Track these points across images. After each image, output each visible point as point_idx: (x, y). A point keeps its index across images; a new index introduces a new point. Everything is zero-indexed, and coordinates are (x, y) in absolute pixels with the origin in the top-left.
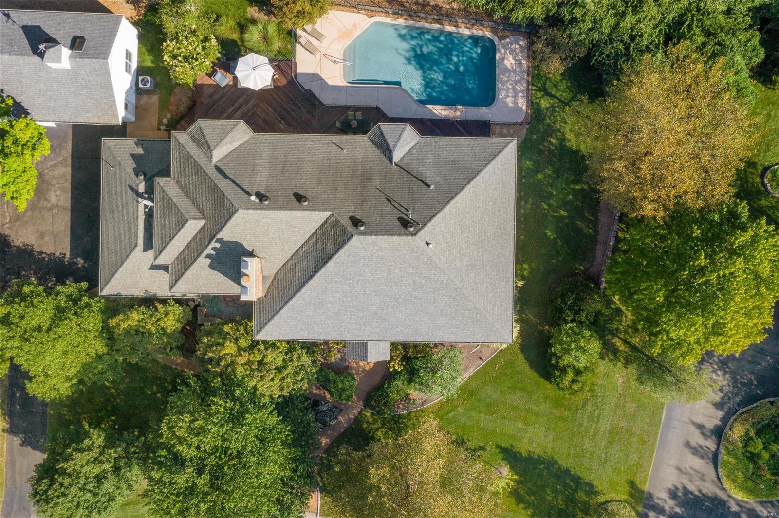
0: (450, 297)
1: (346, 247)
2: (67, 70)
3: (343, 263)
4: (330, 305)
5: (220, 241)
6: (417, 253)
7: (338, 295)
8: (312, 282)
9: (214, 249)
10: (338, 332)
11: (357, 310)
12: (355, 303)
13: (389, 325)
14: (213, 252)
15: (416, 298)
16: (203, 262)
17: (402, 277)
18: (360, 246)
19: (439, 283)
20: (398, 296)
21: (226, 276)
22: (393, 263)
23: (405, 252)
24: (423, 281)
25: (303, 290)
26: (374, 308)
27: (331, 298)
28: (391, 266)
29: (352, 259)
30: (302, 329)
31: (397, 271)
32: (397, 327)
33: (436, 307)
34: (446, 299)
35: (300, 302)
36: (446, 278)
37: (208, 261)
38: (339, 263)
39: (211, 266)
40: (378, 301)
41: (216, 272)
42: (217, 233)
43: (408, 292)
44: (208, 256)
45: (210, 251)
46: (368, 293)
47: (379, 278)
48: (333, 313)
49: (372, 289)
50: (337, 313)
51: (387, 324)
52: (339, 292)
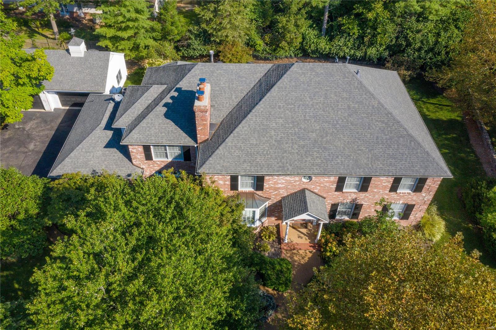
0: (383, 122)
1: (288, 73)
2: (81, 58)
3: (286, 88)
4: (273, 133)
5: (179, 90)
6: (348, 78)
7: (281, 121)
8: (258, 107)
9: (172, 98)
10: (280, 164)
11: (299, 138)
12: (296, 129)
13: (329, 155)
14: (170, 101)
15: (352, 124)
16: (161, 110)
17: (338, 102)
18: (300, 71)
19: (370, 108)
20: (335, 122)
21: (177, 124)
22: (328, 88)
23: (338, 77)
25: (249, 116)
26: (314, 135)
27: (274, 125)
28: (327, 90)
29: (294, 84)
30: (245, 161)
31: (332, 96)
32: (337, 157)
33: (371, 134)
34: (380, 124)
35: (245, 129)
36: (377, 102)
37: (165, 109)
38: (282, 87)
39: (167, 115)
40: (318, 128)
41: (169, 121)
42: (178, 83)
43: (345, 117)
44: (166, 105)
45: (168, 100)
46: (308, 118)
47: (317, 104)
48: (276, 141)
49: (311, 114)
50: (279, 141)
51: (327, 153)
52: (282, 118)
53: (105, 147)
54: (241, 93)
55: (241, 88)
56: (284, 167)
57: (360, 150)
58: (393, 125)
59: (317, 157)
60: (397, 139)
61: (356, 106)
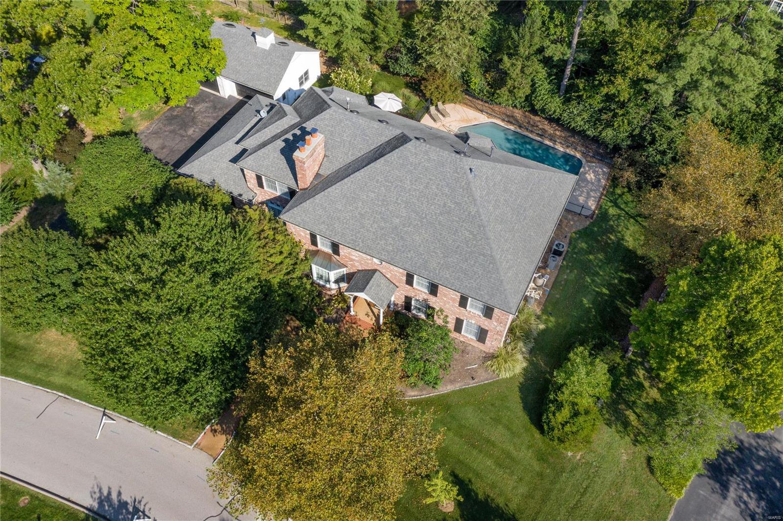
0: (471, 233)
1: (401, 148)
2: (265, 50)
3: (392, 163)
4: (360, 204)
5: (303, 129)
6: (458, 173)
7: (373, 195)
8: (358, 173)
9: (294, 134)
10: (354, 237)
11: (382, 218)
12: (383, 209)
13: (402, 246)
14: (291, 138)
15: (439, 224)
16: (280, 144)
17: (436, 195)
18: (414, 151)
19: (466, 213)
20: (424, 216)
21: (288, 164)
22: (433, 178)
23: (449, 170)
24: (453, 206)
25: (346, 179)
26: (398, 221)
27: (365, 197)
29: (401, 162)
30: (324, 222)
31: (434, 187)
32: (409, 251)
33: (454, 241)
34: (467, 234)
35: (337, 191)
36: (476, 210)
37: (283, 144)
38: (388, 162)
39: (283, 151)
40: (404, 215)
41: (283, 157)
42: (305, 122)
43: (436, 213)
44: (286, 141)
45: (289, 136)
46: (399, 202)
53: (230, 161)
54: (359, 152)
55: (361, 146)
60: (477, 255)
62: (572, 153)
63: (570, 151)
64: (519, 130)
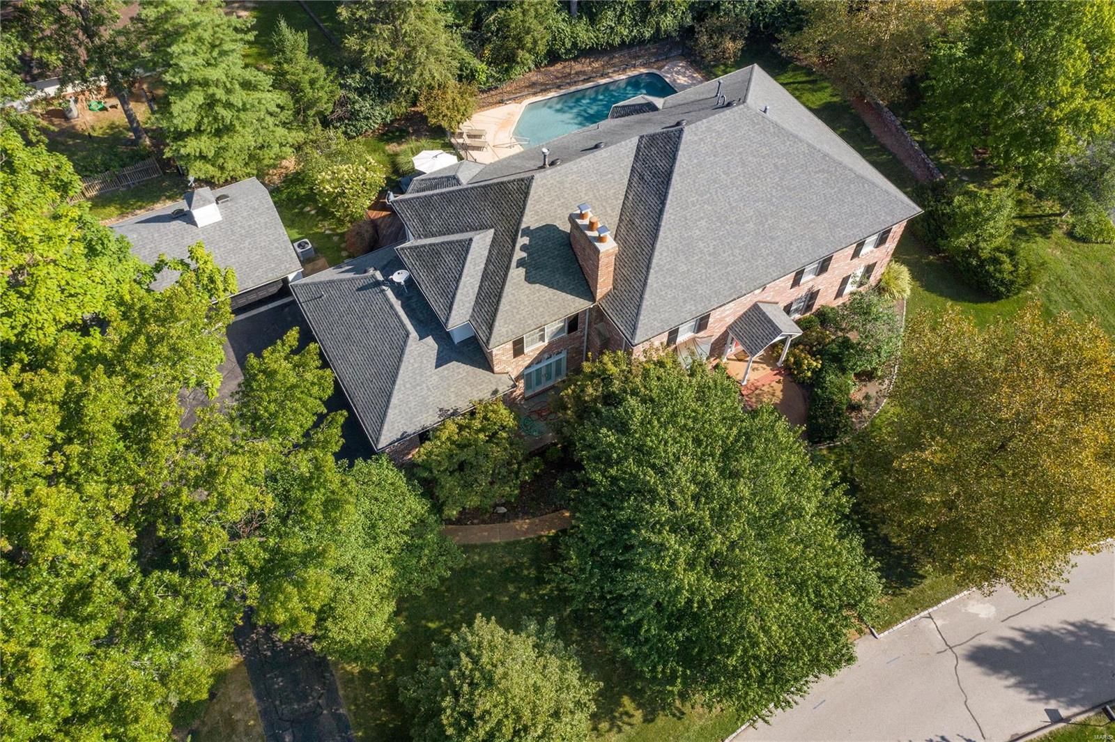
0: (822, 171)
1: (682, 147)
2: (218, 223)
3: (688, 170)
4: (701, 245)
5: (527, 232)
6: (758, 123)
7: (703, 223)
8: (666, 216)
9: (524, 248)
10: (729, 285)
11: (735, 237)
12: (727, 227)
13: (780, 246)
14: (524, 255)
15: (790, 190)
16: (516, 274)
17: (760, 164)
18: (696, 138)
19: (801, 156)
20: (769, 196)
21: (552, 287)
22: (741, 149)
23: (746, 128)
25: (661, 234)
26: (751, 225)
27: (698, 233)
28: (740, 153)
29: (695, 161)
31: (750, 159)
32: (791, 244)
33: (816, 194)
34: (821, 176)
35: (665, 254)
36: (806, 145)
37: (522, 271)
38: (684, 174)
39: (530, 279)
40: (752, 213)
41: (537, 286)
42: (519, 222)
43: (777, 184)
44: (521, 263)
45: (519, 254)
46: (734, 205)
47: (736, 178)
48: (710, 255)
49: (736, 197)
50: (714, 253)
51: (777, 244)
52: (702, 218)
53: (437, 367)
54: (617, 199)
55: (612, 191)
56: (735, 287)
57: (812, 222)
58: (836, 170)
59: (768, 255)
60: (847, 188)
61: (784, 161)
62: (636, 73)
63: (632, 73)
64: (563, 92)
